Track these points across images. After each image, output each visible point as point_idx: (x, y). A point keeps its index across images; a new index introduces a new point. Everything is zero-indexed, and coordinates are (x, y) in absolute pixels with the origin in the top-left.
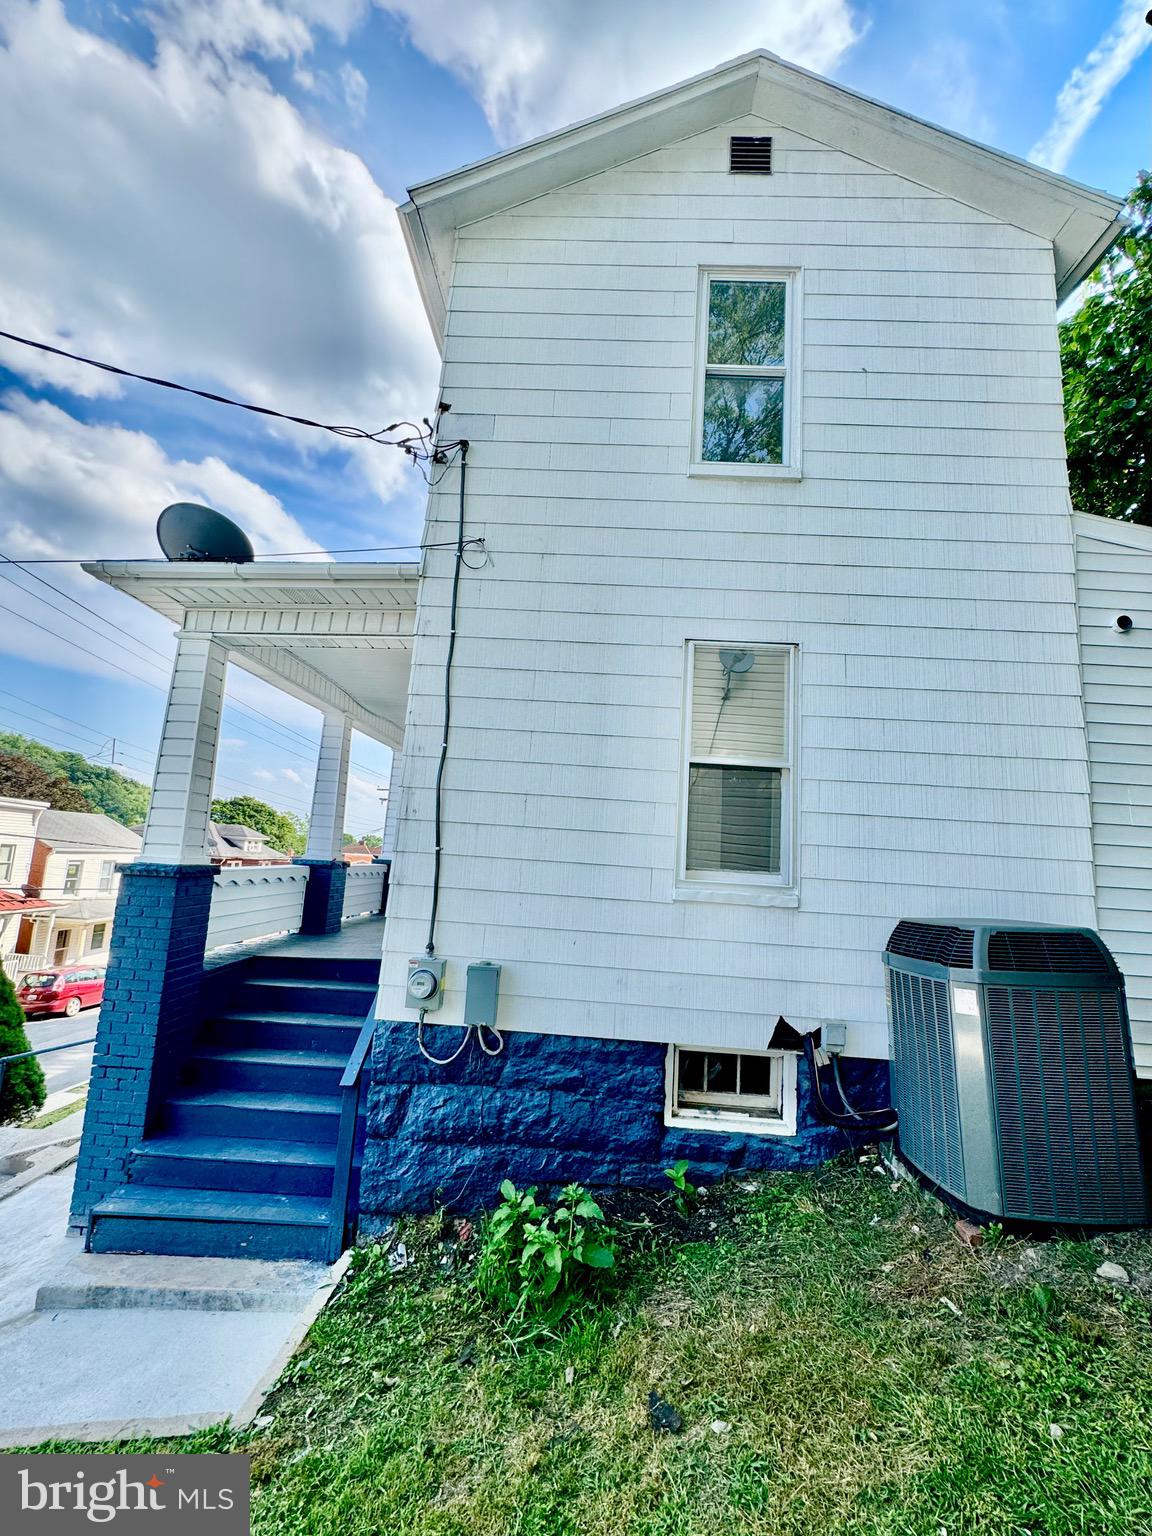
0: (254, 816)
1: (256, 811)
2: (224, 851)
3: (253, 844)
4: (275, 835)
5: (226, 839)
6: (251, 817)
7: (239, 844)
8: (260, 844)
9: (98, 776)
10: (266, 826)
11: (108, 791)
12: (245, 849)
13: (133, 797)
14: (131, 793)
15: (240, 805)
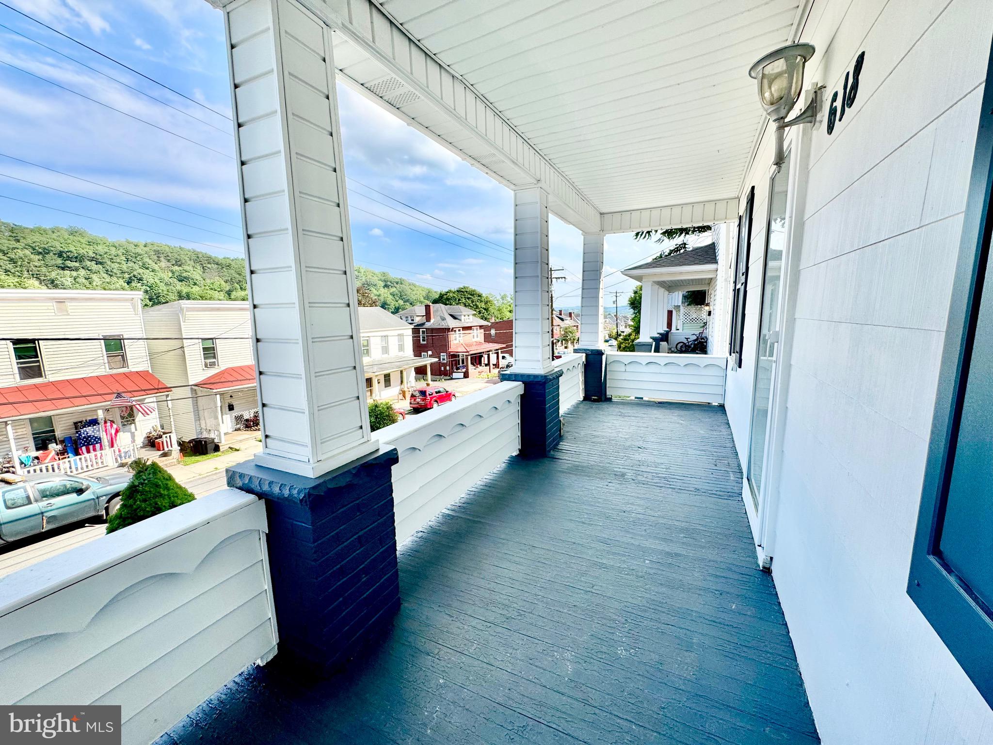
0: (470, 298)
1: (471, 295)
2: (451, 323)
3: (467, 317)
4: (483, 308)
5: (451, 315)
6: (469, 298)
7: (459, 318)
8: (471, 317)
9: (397, 283)
10: (478, 303)
11: (403, 291)
12: (463, 321)
13: (414, 293)
14: (413, 291)
15: (462, 292)
